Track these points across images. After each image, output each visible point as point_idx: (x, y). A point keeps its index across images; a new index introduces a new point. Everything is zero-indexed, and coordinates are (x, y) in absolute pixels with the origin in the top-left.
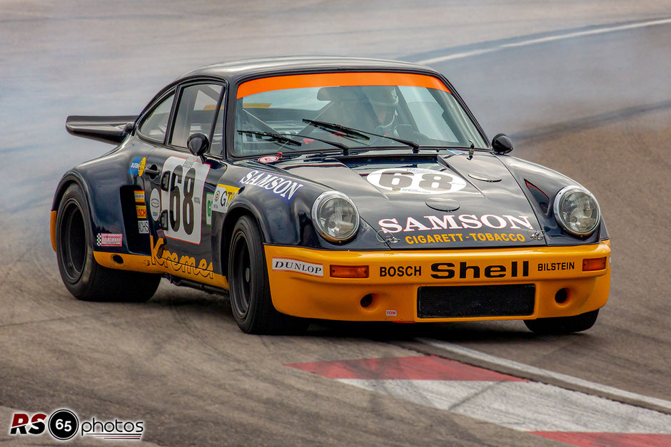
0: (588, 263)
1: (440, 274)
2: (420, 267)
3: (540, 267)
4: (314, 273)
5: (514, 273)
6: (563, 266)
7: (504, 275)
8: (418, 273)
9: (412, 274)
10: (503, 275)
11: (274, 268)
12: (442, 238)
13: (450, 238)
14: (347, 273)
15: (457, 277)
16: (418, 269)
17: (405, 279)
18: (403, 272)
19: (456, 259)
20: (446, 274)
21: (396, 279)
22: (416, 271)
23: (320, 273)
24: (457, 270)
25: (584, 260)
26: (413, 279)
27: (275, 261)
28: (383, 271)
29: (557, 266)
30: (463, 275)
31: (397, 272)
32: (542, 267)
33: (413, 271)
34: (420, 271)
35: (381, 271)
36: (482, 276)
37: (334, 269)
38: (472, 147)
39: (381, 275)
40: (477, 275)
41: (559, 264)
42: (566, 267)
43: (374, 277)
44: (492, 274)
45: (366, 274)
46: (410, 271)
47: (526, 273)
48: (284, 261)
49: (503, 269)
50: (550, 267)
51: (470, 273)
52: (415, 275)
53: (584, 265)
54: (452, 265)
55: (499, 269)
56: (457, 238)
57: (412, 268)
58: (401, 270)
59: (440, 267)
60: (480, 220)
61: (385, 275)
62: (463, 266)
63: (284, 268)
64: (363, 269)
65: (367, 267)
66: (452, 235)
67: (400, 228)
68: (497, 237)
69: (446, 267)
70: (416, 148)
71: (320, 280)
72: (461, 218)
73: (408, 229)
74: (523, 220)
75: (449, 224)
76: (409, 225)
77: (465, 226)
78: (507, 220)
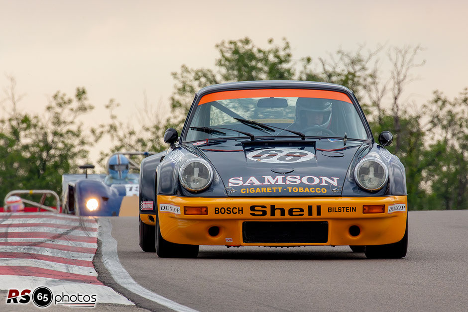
0: (367, 208)
1: (256, 213)
2: (242, 208)
3: (330, 210)
4: (176, 213)
5: (310, 213)
6: (347, 209)
8: (241, 212)
9: (236, 213)
10: (302, 215)
11: (161, 211)
12: (266, 190)
13: (272, 190)
14: (195, 212)
15: (268, 216)
16: (240, 209)
17: (232, 216)
18: (230, 211)
19: (268, 204)
20: (261, 213)
21: (226, 216)
22: (239, 210)
23: (179, 213)
24: (268, 210)
25: (364, 206)
26: (237, 216)
27: (161, 205)
28: (217, 210)
29: (342, 209)
30: (273, 214)
31: (226, 211)
32: (331, 210)
33: (237, 211)
34: (242, 210)
35: (216, 211)
36: (287, 215)
37: (186, 209)
38: (346, 137)
39: (216, 213)
40: (283, 213)
41: (344, 208)
42: (349, 210)
43: (211, 215)
44: (294, 213)
45: (206, 213)
46: (235, 211)
47: (319, 213)
48: (165, 205)
49: (302, 210)
50: (337, 210)
51: (278, 213)
52: (239, 213)
53: (364, 209)
54: (265, 207)
55: (299, 210)
56: (277, 190)
57: (236, 209)
58: (229, 210)
59: (256, 208)
60: (300, 179)
61: (218, 213)
62: (273, 208)
63: (165, 210)
64: (205, 209)
66: (275, 188)
67: (241, 183)
68: (307, 190)
69: (260, 208)
70: (303, 137)
71: (179, 216)
72: (288, 178)
73: (247, 184)
74: (333, 180)
75: (277, 181)
76: (248, 181)
77: (288, 182)
78: (321, 180)
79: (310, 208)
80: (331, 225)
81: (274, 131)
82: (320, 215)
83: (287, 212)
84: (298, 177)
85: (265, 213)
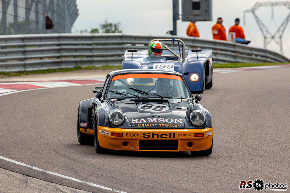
0: (197, 134)
1: (145, 136)
3: (179, 135)
4: (108, 135)
5: (170, 137)
7: (167, 137)
11: (99, 133)
12: (150, 125)
13: (152, 125)
14: (116, 135)
15: (151, 137)
17: (134, 137)
19: (151, 132)
20: (148, 136)
21: (131, 137)
22: (138, 135)
23: (109, 135)
24: (151, 135)
25: (195, 133)
26: (137, 137)
27: (99, 131)
28: (127, 134)
29: (185, 135)
30: (153, 137)
33: (137, 135)
34: (139, 135)
35: (127, 135)
36: (160, 138)
37: (113, 134)
38: (182, 98)
39: (127, 136)
40: (158, 137)
41: (186, 134)
42: (188, 136)
43: (124, 137)
44: (163, 137)
45: (122, 136)
46: (136, 135)
47: (174, 137)
48: (102, 131)
49: (166, 135)
50: (183, 135)
51: (155, 136)
53: (195, 135)
56: (155, 125)
58: (133, 134)
59: (145, 134)
60: (165, 120)
62: (153, 134)
63: (102, 133)
64: (121, 134)
65: (122, 133)
66: (153, 125)
67: (137, 122)
68: (168, 125)
69: (147, 134)
70: (162, 98)
71: (109, 137)
72: (159, 119)
73: (140, 122)
74: (180, 121)
75: (154, 121)
76: (141, 121)
77: (159, 122)
78: (174, 120)
79: (170, 134)
80: (179, 142)
81: (148, 94)
82: (175, 137)
83: (159, 136)
84: (164, 119)
85: (149, 136)
